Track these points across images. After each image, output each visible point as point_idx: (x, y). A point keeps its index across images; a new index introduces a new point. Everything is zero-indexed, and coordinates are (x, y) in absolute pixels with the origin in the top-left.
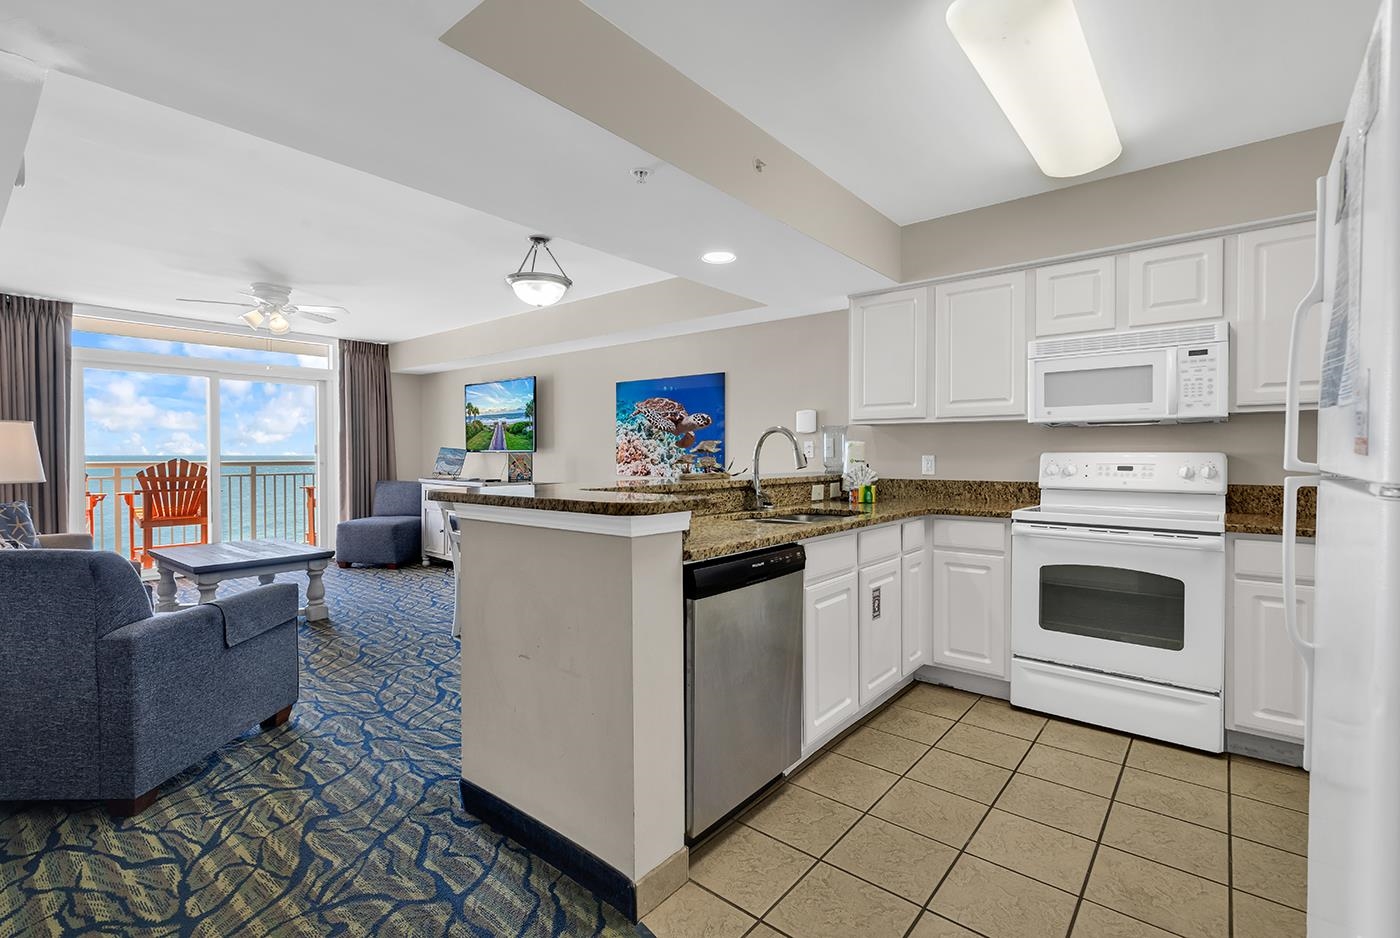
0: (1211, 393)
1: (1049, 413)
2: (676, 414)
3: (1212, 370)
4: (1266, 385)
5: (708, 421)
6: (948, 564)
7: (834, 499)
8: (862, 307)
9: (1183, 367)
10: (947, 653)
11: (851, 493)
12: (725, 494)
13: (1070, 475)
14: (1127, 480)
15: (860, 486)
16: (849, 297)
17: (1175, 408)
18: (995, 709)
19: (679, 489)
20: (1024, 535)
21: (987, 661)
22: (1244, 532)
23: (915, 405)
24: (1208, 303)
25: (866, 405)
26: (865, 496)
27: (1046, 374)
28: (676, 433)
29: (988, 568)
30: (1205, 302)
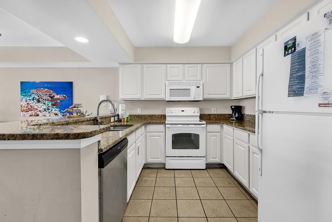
0: (200, 95)
1: (171, 98)
2: (51, 95)
3: (200, 91)
4: (208, 94)
5: (66, 97)
6: (150, 136)
7: (116, 121)
8: (123, 67)
9: (196, 90)
10: (150, 159)
11: (122, 119)
12: (88, 122)
13: (172, 113)
14: (183, 113)
15: (125, 117)
16: (119, 63)
17: (194, 99)
18: (163, 171)
19: (72, 122)
20: (168, 127)
21: (160, 159)
22: (209, 123)
23: (138, 95)
24: (199, 77)
25: (124, 95)
26: (127, 120)
27: (170, 89)
28: (51, 101)
29: (160, 136)
30: (198, 77)
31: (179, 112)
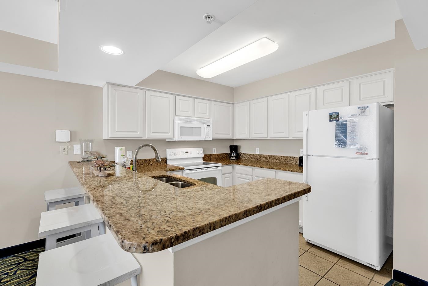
0: (210, 135)
1: (181, 138)
3: (210, 130)
4: (216, 134)
8: (115, 90)
9: (206, 129)
13: (176, 155)
14: (187, 155)
16: (106, 82)
17: (205, 138)
20: (188, 174)
23: (139, 133)
25: (117, 131)
27: (181, 127)
30: (207, 114)
31: (183, 153)
